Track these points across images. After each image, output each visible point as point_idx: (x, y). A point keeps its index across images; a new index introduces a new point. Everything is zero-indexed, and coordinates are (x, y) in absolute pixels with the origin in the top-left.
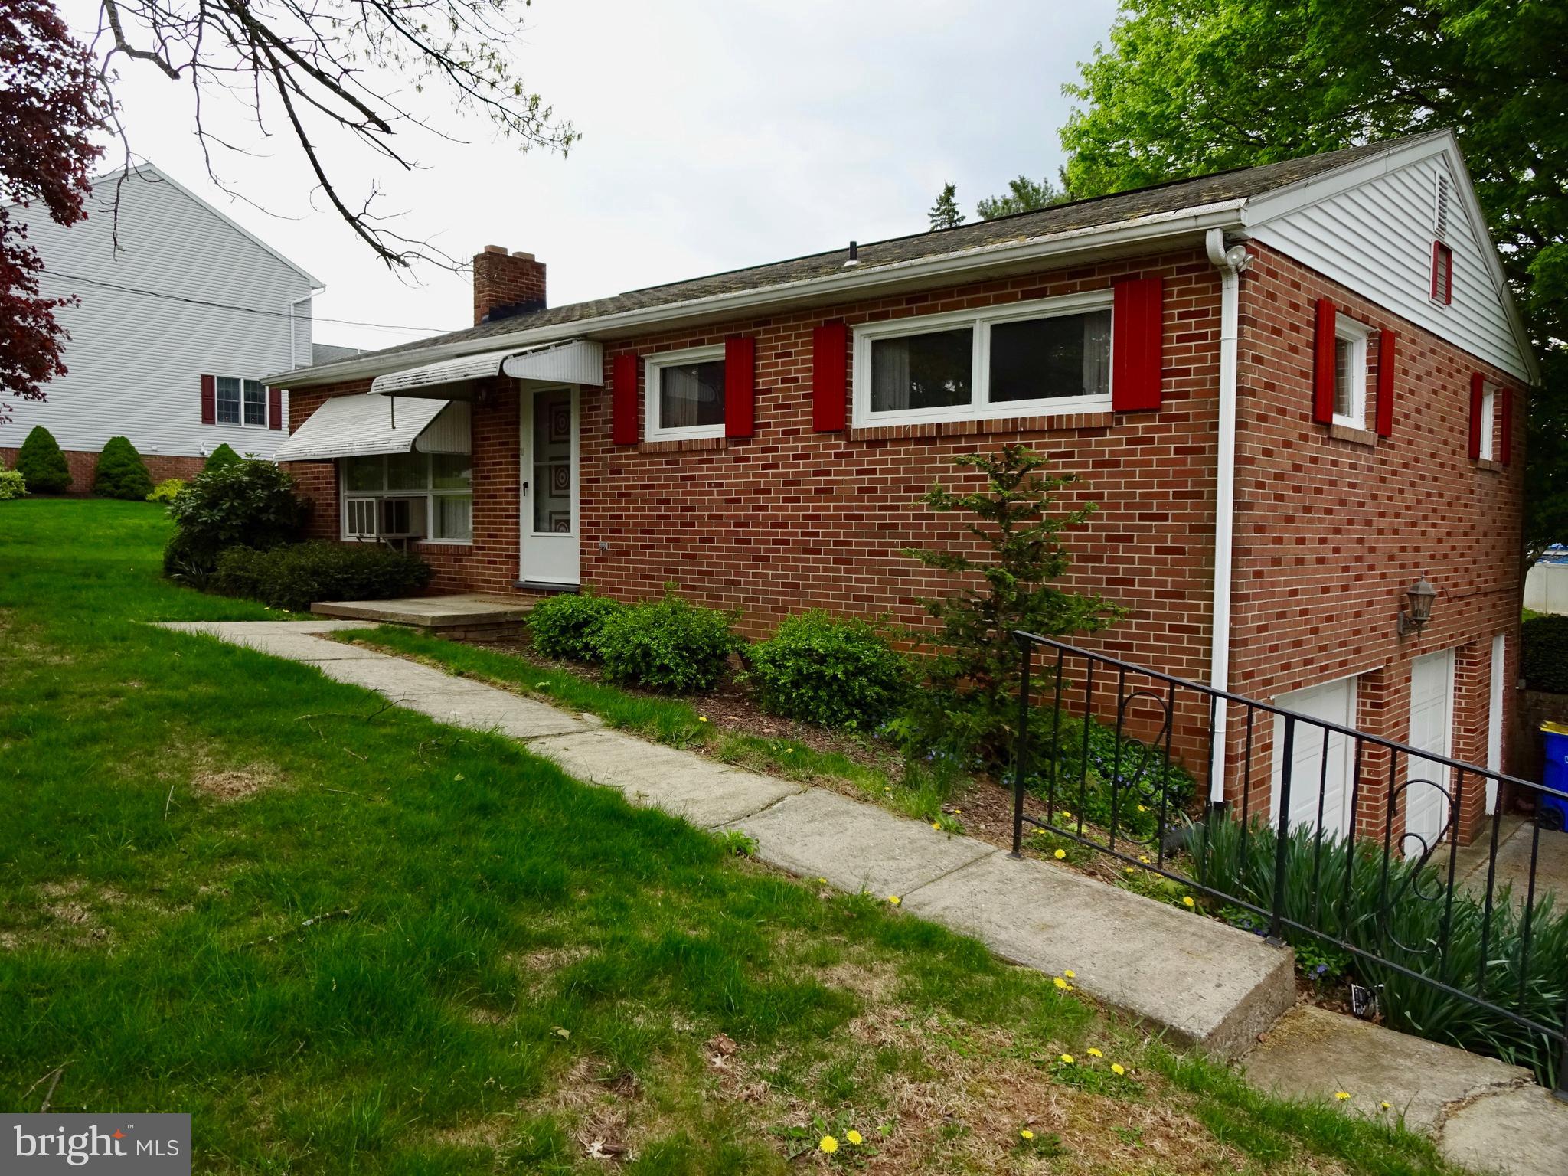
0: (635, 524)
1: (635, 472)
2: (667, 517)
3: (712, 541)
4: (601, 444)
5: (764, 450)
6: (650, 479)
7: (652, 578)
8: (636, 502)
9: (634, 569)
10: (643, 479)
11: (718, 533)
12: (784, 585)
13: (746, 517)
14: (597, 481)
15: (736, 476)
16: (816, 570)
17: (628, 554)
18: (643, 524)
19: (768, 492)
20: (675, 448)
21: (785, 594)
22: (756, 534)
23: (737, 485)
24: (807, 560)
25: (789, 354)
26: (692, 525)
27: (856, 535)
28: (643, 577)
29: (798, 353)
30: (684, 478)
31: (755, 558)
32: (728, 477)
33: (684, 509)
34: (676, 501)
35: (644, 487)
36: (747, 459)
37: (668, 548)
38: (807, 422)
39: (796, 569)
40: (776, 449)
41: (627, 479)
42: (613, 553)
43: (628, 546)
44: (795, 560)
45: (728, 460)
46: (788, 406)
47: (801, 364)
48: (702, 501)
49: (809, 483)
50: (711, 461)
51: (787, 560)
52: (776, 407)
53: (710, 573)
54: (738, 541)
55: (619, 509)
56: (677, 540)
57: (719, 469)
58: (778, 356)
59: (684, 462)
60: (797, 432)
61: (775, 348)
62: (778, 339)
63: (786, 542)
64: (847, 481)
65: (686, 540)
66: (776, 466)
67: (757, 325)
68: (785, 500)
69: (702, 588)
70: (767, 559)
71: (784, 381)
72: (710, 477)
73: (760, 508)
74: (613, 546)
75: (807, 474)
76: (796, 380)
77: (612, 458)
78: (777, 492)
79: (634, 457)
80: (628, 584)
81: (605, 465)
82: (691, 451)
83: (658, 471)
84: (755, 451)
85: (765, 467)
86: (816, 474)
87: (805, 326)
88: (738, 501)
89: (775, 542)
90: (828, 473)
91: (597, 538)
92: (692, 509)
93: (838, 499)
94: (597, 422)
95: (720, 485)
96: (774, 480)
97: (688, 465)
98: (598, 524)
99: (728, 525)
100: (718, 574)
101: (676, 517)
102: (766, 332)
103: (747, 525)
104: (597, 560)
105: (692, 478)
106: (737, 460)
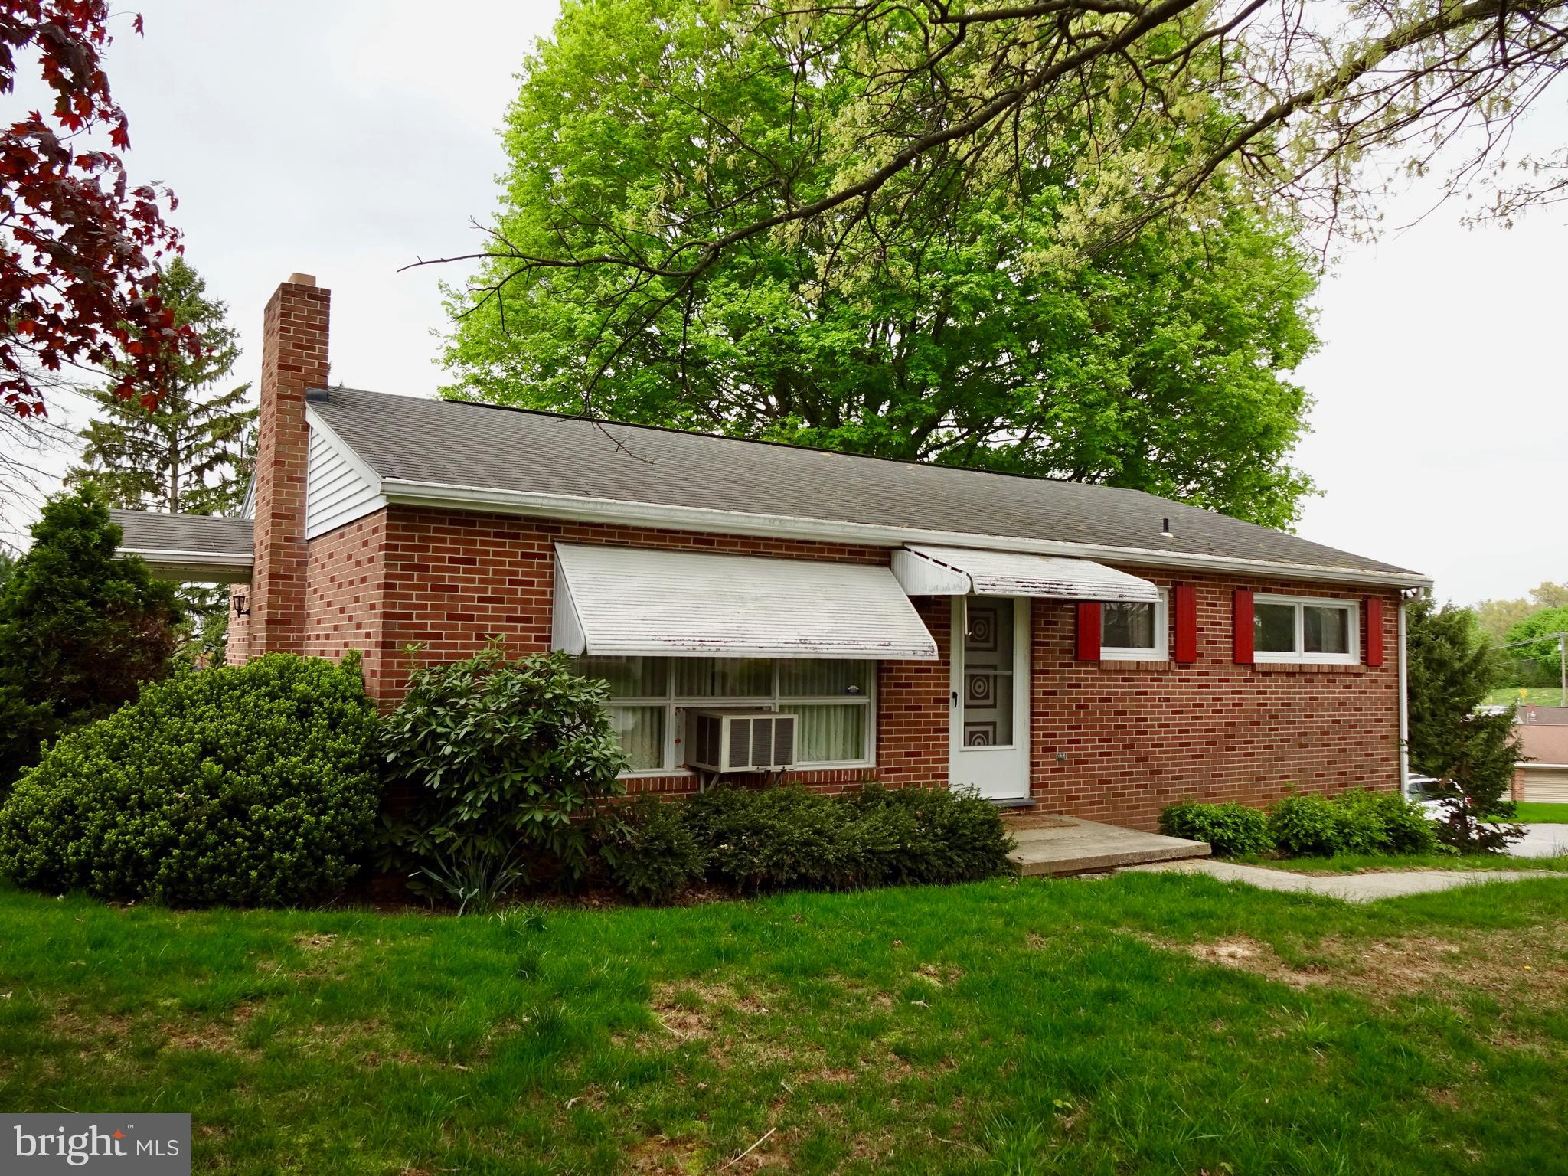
0: (1093, 734)
1: (1094, 686)
2: (1124, 727)
3: (1161, 745)
4: (1058, 658)
5: (1200, 674)
6: (1108, 693)
7: (1109, 782)
8: (1094, 713)
9: (1092, 776)
10: (1101, 693)
11: (1166, 739)
12: (1214, 776)
13: (1187, 725)
14: (1054, 693)
15: (1180, 693)
16: (1233, 762)
17: (1086, 762)
18: (1101, 734)
19: (1201, 706)
20: (1134, 667)
21: (1214, 782)
22: (1194, 738)
23: (1181, 700)
24: (1227, 756)
25: (1215, 605)
26: (1145, 733)
27: (1257, 736)
28: (1100, 782)
29: (1222, 605)
30: (1138, 693)
31: (1194, 757)
32: (1173, 693)
33: (1138, 720)
34: (1132, 713)
35: (1102, 700)
36: (1188, 680)
37: (1124, 754)
38: (1227, 656)
39: (1221, 762)
40: (1207, 674)
41: (1086, 693)
42: (1070, 763)
43: (1086, 755)
44: (1221, 756)
45: (1173, 680)
46: (1214, 643)
47: (1223, 612)
48: (1153, 713)
49: (1230, 699)
50: (1160, 680)
51: (1215, 756)
52: (1208, 642)
53: (1160, 772)
54: (1181, 745)
55: (1077, 720)
56: (1132, 746)
57: (1167, 686)
58: (1208, 604)
59: (1139, 680)
60: (1220, 662)
61: (1206, 598)
62: (1208, 592)
63: (1214, 743)
64: (1251, 699)
65: (1140, 746)
66: (1207, 686)
67: (1194, 578)
68: (1214, 712)
69: (1153, 786)
70: (1201, 757)
71: (1213, 624)
72: (1160, 693)
73: (1197, 718)
74: (1070, 756)
75: (1227, 693)
76: (1219, 624)
77: (1070, 672)
78: (1209, 706)
79: (1093, 673)
80: (1086, 790)
81: (1062, 679)
82: (1147, 671)
83: (1116, 686)
84: (1193, 674)
85: (1200, 686)
86: (1233, 693)
87: (1226, 587)
88: (1181, 712)
89: (1208, 743)
90: (1240, 693)
91: (1054, 749)
92: (1145, 719)
93: (1246, 711)
94: (1054, 637)
95: (1168, 700)
96: (1206, 697)
97: (1142, 682)
98: (1054, 735)
99: (1173, 732)
100: (1166, 772)
101: (1131, 726)
102: (1201, 585)
103: (1187, 731)
104: (1053, 771)
105: (1145, 693)
106: (1180, 680)
